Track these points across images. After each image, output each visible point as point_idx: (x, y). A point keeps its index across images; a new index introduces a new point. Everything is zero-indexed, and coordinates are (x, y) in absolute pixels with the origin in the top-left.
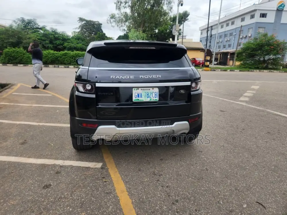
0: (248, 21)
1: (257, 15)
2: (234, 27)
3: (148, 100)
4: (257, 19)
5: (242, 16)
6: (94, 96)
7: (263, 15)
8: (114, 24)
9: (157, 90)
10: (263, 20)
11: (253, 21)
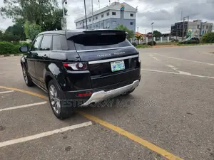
0: (106, 17)
1: (111, 13)
2: (98, 21)
3: (120, 69)
4: (111, 16)
5: (102, 14)
6: (88, 72)
7: (114, 14)
8: (5, 16)
9: (123, 62)
10: (114, 17)
11: (108, 17)
